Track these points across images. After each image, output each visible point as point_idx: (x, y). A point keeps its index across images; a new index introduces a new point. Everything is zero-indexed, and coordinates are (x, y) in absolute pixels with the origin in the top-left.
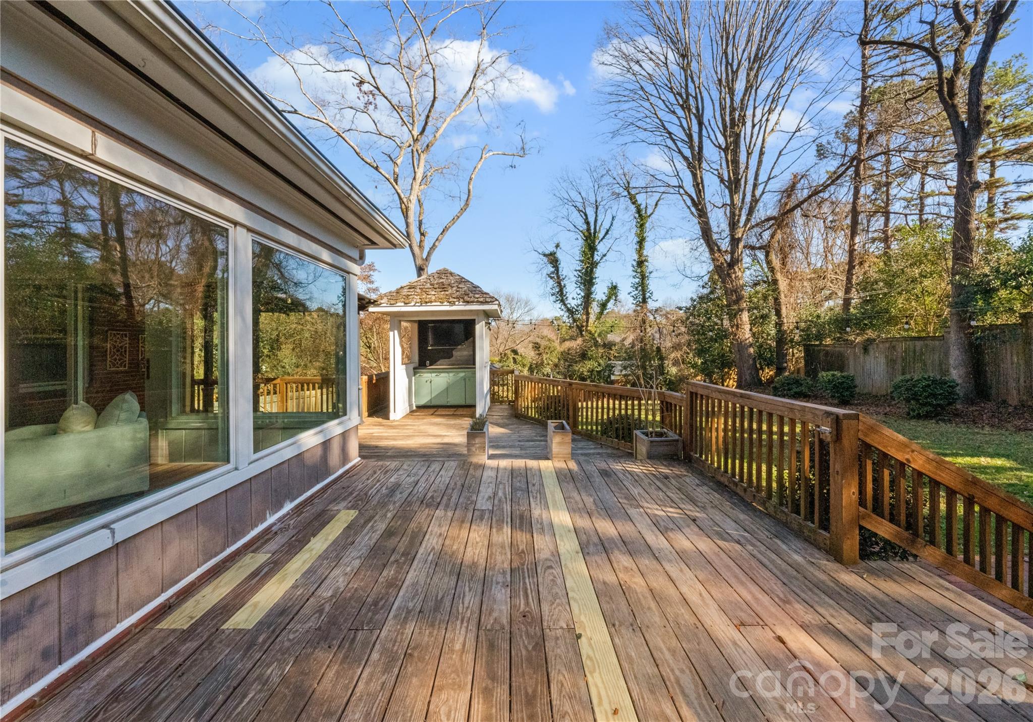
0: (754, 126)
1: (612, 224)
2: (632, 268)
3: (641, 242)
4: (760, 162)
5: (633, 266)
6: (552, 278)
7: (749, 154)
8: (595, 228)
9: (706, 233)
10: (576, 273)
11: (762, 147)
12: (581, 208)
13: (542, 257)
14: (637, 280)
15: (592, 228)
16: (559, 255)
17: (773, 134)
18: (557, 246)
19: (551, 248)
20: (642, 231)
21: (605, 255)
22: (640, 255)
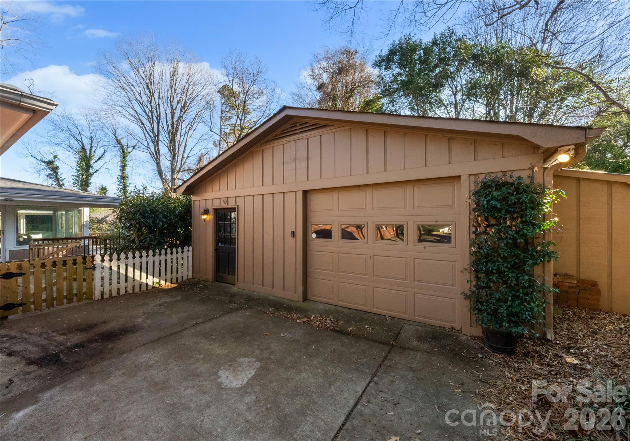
0: (181, 136)
1: (103, 155)
2: (117, 180)
3: (124, 166)
4: (185, 150)
5: (118, 178)
6: (50, 178)
7: (179, 146)
8: (90, 153)
9: (160, 173)
10: (74, 178)
11: (186, 144)
12: (79, 138)
13: (40, 162)
14: (121, 187)
15: (88, 152)
16: (57, 163)
17: (191, 138)
18: (55, 157)
19: (50, 158)
20: (124, 160)
21: (97, 170)
22: (123, 173)
